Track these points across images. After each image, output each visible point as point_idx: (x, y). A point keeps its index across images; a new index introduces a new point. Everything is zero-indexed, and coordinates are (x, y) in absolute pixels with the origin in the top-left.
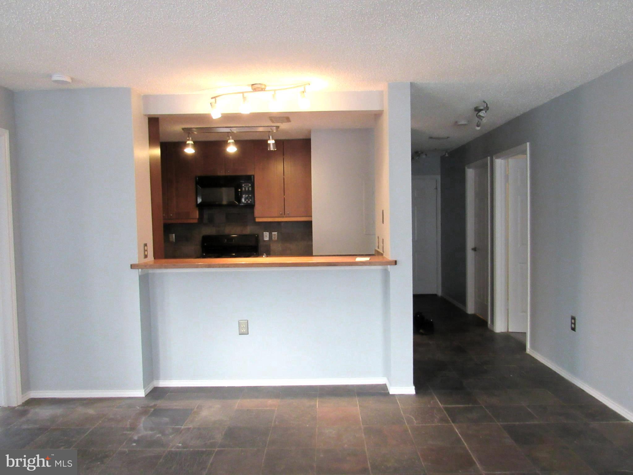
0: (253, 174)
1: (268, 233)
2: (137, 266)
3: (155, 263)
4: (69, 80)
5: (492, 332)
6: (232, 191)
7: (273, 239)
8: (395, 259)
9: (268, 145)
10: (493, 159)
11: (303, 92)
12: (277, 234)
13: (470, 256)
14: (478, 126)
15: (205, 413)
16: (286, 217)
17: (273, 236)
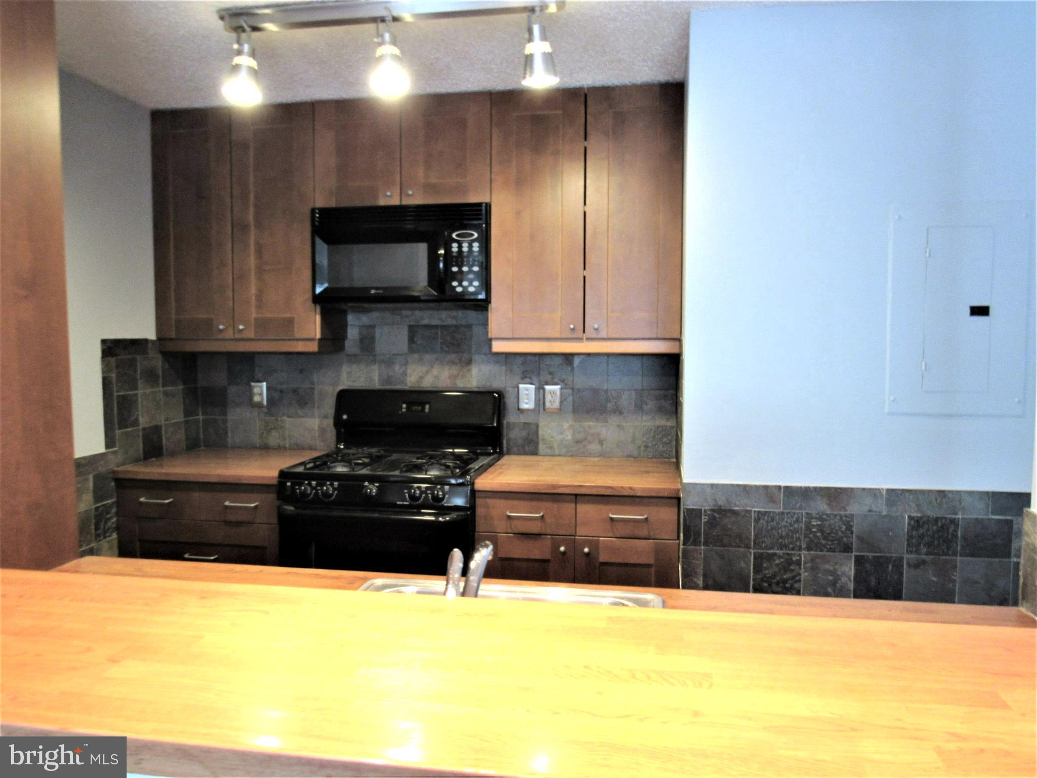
0: (487, 200)
1: (533, 387)
7: (548, 405)
12: (558, 393)
16: (588, 339)
17: (548, 398)
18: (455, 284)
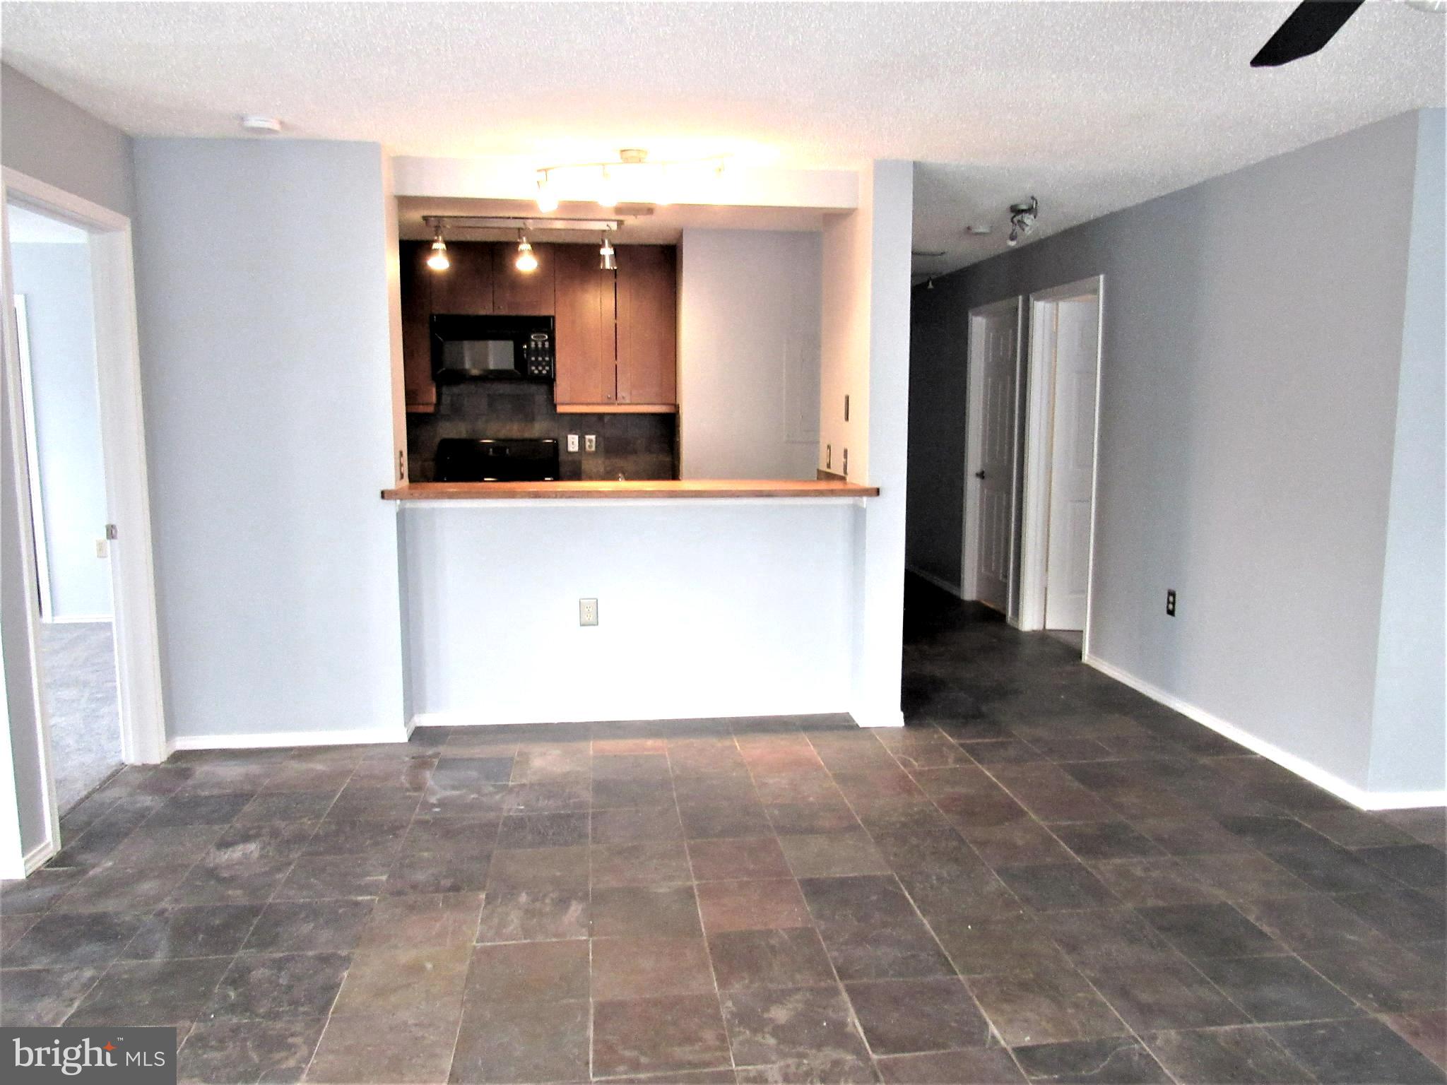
0: (552, 313)
1: (577, 436)
2: (396, 494)
3: (410, 488)
4: (277, 127)
5: (1016, 630)
6: (509, 346)
7: (587, 448)
8: (876, 486)
9: (600, 258)
10: (1029, 300)
11: (720, 170)
12: (594, 440)
13: (973, 487)
14: (1012, 238)
15: (537, 763)
16: (618, 404)
17: (588, 444)
18: (533, 368)
